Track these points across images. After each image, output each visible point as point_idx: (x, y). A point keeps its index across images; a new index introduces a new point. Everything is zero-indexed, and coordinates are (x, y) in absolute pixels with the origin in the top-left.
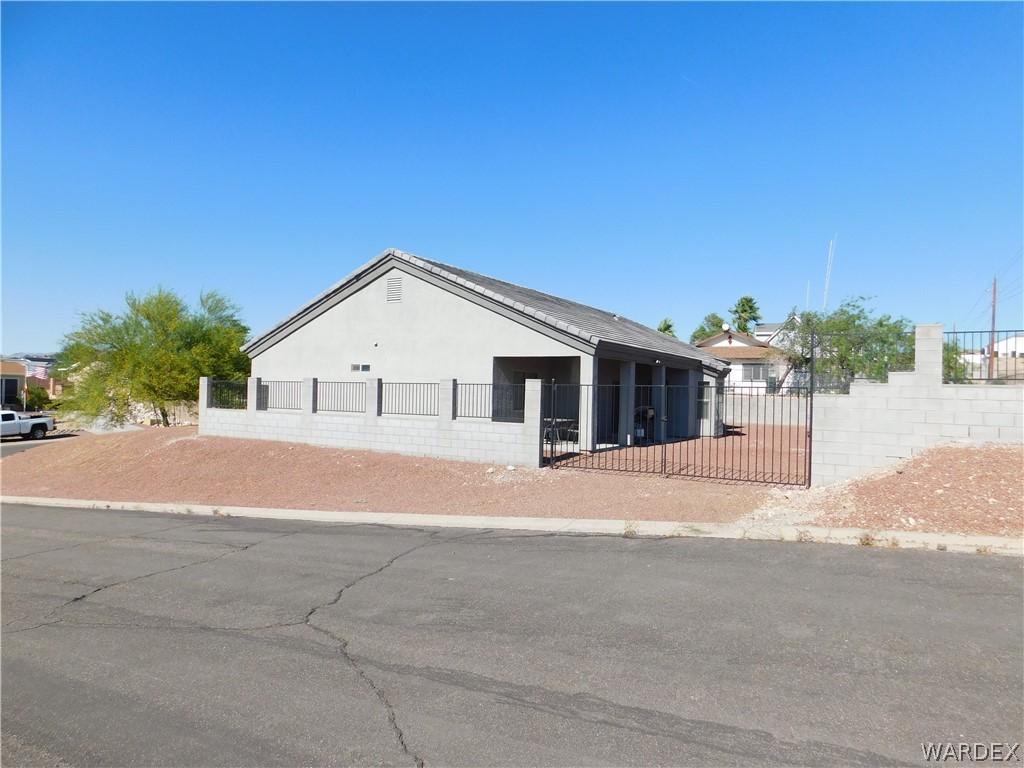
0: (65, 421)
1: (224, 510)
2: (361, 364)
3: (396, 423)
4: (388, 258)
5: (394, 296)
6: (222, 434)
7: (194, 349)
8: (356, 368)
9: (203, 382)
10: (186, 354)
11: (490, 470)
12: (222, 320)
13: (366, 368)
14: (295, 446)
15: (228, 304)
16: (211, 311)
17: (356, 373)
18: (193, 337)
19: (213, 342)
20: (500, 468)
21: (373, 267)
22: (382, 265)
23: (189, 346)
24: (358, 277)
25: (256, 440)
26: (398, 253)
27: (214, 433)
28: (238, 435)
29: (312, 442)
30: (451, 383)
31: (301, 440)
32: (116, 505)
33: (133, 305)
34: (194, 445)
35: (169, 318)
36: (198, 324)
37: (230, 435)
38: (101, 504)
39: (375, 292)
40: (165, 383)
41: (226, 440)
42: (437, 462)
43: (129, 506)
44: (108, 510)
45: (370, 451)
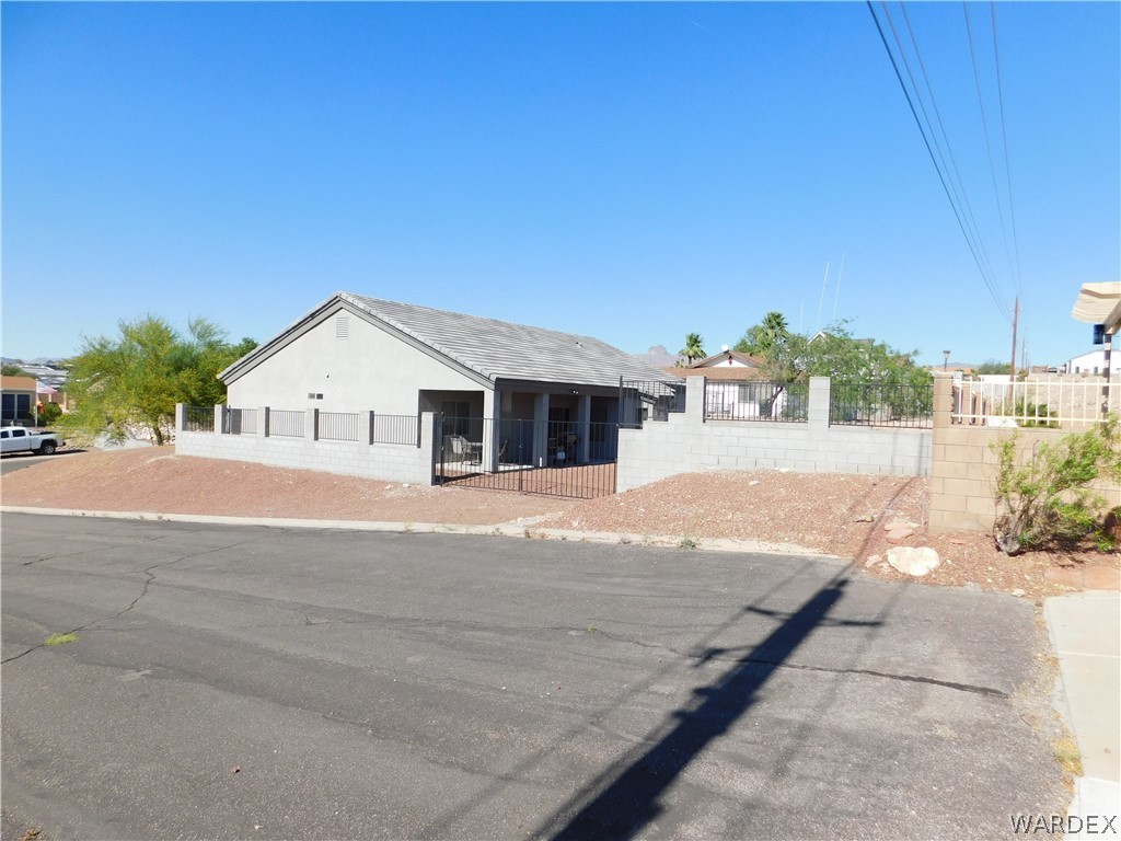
0: (73, 437)
1: (166, 517)
2: (317, 392)
3: (328, 446)
4: (336, 300)
5: (342, 333)
6: (194, 454)
7: (182, 374)
8: (312, 396)
9: (179, 408)
10: (174, 380)
11: (388, 487)
12: (211, 346)
13: (320, 396)
14: (248, 465)
15: (216, 330)
16: (200, 336)
17: (312, 400)
18: (183, 361)
19: (200, 367)
20: (396, 484)
21: (325, 308)
22: (332, 306)
23: (178, 369)
24: (313, 316)
25: (220, 460)
26: (344, 296)
27: (188, 453)
28: (207, 455)
29: (265, 462)
30: (368, 414)
31: (257, 461)
32: (89, 513)
33: (126, 331)
34: (169, 463)
35: (161, 343)
36: (186, 350)
37: (201, 455)
38: (78, 512)
39: (327, 329)
40: (155, 405)
41: (197, 459)
42: (352, 479)
43: (99, 514)
44: (83, 517)
45: (308, 471)
